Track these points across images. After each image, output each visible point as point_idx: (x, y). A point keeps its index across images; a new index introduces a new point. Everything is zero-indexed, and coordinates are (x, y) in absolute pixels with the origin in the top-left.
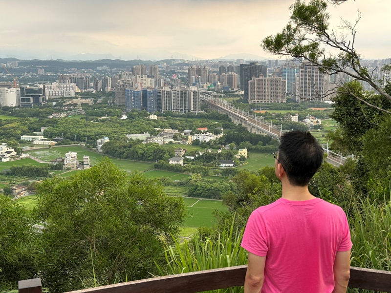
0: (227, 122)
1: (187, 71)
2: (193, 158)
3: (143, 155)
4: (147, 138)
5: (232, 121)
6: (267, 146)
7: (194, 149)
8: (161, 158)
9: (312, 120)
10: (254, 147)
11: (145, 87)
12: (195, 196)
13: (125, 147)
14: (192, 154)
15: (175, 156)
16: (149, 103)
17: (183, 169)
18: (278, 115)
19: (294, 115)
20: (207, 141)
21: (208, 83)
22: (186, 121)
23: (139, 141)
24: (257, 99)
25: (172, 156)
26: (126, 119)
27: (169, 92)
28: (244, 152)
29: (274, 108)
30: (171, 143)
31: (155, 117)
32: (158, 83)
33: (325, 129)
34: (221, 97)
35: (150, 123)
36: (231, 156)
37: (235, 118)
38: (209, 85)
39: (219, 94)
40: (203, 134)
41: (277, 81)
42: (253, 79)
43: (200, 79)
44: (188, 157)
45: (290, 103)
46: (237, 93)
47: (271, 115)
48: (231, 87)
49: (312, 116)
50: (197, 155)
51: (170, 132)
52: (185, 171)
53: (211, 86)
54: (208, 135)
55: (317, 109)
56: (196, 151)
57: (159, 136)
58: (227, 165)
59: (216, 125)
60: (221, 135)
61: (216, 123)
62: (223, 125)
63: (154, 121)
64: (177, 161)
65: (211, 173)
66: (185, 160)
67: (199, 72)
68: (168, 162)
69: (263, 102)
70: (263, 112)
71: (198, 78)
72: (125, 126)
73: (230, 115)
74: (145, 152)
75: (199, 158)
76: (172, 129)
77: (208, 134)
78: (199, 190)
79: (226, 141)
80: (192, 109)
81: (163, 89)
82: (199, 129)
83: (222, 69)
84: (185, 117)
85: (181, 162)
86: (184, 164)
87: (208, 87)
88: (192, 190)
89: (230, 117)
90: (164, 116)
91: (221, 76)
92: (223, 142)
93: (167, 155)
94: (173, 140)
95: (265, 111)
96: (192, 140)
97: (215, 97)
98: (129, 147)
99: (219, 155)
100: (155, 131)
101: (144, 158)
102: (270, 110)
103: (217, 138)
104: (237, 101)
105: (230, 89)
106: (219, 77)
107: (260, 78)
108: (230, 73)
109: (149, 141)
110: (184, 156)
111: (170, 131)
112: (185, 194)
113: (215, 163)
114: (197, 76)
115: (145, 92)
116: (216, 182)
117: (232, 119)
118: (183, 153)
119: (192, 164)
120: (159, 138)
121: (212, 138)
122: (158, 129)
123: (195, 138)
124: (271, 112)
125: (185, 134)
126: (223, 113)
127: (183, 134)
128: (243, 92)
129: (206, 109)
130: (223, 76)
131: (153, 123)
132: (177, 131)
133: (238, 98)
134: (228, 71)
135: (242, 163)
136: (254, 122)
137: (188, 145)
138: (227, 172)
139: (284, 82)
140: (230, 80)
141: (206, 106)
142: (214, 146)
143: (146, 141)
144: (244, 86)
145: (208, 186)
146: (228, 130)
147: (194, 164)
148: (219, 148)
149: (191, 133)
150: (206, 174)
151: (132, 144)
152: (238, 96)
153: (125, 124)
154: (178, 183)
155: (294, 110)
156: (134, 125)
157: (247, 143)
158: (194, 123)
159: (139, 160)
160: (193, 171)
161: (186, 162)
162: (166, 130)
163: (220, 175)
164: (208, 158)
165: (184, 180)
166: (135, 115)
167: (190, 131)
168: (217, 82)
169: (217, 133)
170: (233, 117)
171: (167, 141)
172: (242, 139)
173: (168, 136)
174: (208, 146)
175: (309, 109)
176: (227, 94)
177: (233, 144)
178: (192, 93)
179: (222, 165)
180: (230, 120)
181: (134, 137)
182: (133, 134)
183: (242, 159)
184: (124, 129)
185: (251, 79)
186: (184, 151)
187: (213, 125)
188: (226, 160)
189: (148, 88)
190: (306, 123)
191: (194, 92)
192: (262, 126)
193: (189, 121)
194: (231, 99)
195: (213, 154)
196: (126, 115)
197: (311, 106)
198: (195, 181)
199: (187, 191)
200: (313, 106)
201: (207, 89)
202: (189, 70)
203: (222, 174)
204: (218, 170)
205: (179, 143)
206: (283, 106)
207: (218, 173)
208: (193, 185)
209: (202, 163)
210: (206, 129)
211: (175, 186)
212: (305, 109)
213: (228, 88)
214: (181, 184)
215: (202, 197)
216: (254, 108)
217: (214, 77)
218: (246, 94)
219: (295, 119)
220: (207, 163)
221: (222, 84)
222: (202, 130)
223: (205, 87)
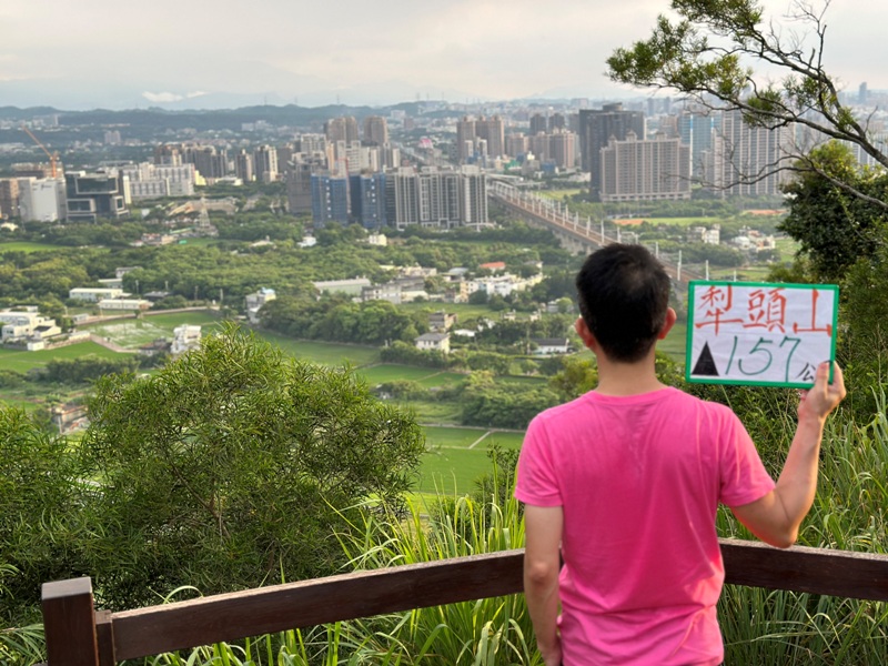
0: (550, 248)
1: (454, 130)
2: (471, 334)
3: (355, 329)
4: (365, 289)
5: (564, 246)
7: (474, 313)
8: (397, 335)
9: (753, 238)
11: (355, 169)
12: (478, 422)
13: (312, 311)
14: (468, 324)
15: (429, 331)
16: (365, 206)
17: (449, 359)
18: (673, 230)
19: (709, 228)
20: (504, 294)
21: (505, 156)
22: (455, 247)
23: (345, 298)
24: (621, 192)
25: (422, 330)
26: (314, 246)
27: (412, 179)
29: (662, 211)
30: (419, 300)
31: (382, 240)
32: (385, 158)
33: (784, 260)
34: (535, 188)
35: (370, 255)
36: (561, 328)
37: (570, 238)
38: (508, 161)
39: (531, 183)
40: (495, 276)
41: (667, 147)
42: (610, 143)
43: (485, 149)
44: (460, 332)
45: (701, 201)
46: (573, 179)
47: (655, 229)
48: (559, 165)
49: (753, 229)
50: (481, 328)
51: (418, 274)
52: (454, 364)
53: (512, 163)
54: (506, 281)
55: (765, 212)
56: (480, 318)
57: (391, 285)
58: (552, 349)
59: (524, 255)
60: (537, 279)
61: (526, 250)
62: (541, 255)
63: (380, 248)
64: (436, 343)
65: (515, 369)
66: (455, 339)
67: (485, 129)
68: (415, 343)
69: (637, 199)
70: (637, 222)
71: (481, 144)
72: (310, 262)
73: (558, 232)
74: (358, 324)
75: (486, 333)
76: (423, 266)
77: (507, 276)
78: (488, 409)
79: (549, 294)
80: (468, 218)
81: (400, 174)
82: (485, 266)
83: (537, 122)
84: (453, 239)
85: (445, 345)
86: (451, 348)
87: (506, 166)
88: (472, 408)
89: (558, 236)
90: (403, 236)
91: (535, 138)
92: (543, 294)
93: (412, 329)
94: (423, 294)
95: (642, 220)
96: (470, 292)
97: (523, 188)
98: (322, 312)
99: (534, 326)
100: (381, 273)
101: (357, 336)
102: (654, 216)
103: (527, 287)
104: (575, 197)
105: (557, 170)
106: (531, 141)
107: (629, 141)
108: (556, 131)
109: (369, 296)
110: (451, 329)
111: (418, 270)
112: (455, 419)
113: (525, 345)
114: (479, 140)
115: (355, 181)
116: (527, 389)
117: (563, 240)
118: (449, 322)
119: (471, 348)
120: (391, 288)
121: (515, 287)
122: (389, 268)
123: (474, 286)
124: (655, 222)
125: (453, 277)
126: (542, 228)
127: (448, 279)
128: (587, 177)
129: (500, 218)
130: (539, 139)
131: (378, 255)
132: (433, 272)
133: (577, 192)
134: (552, 127)
137: (461, 303)
138: (553, 366)
139: (685, 152)
140: (556, 147)
141: (500, 209)
142: (522, 306)
143: (362, 296)
144: (591, 161)
145: (509, 398)
146: (552, 268)
147: (475, 349)
148: (532, 310)
149: (467, 277)
150: (502, 372)
151: (329, 303)
152: (575, 185)
153: (311, 257)
154: (439, 393)
155: (710, 215)
156: (332, 258)
158: (473, 251)
159: (346, 341)
160: (475, 363)
161: (456, 344)
162: (408, 270)
163: (535, 374)
164: (507, 334)
165: (452, 386)
166: (334, 236)
167: (464, 270)
168: (527, 154)
169: (527, 274)
170: (564, 235)
171: (411, 295)
173: (412, 283)
174: (506, 304)
175: (745, 213)
176: (550, 183)
177: (567, 300)
178: (467, 181)
179: (540, 349)
180: (557, 244)
181: (333, 286)
182: (330, 279)
184: (309, 269)
185: (606, 144)
186: (451, 319)
187: (519, 255)
188: (551, 336)
189: (363, 172)
190: (738, 245)
191: (473, 179)
193: (462, 248)
194: (559, 194)
195: (518, 324)
196: (313, 235)
197: (751, 207)
198: (478, 389)
199: (460, 413)
200: (757, 206)
201: (502, 169)
202: (459, 126)
203: (540, 370)
204: (530, 362)
205: (439, 301)
206: (684, 207)
207: (531, 369)
208: (472, 398)
209: (494, 347)
210: (502, 266)
211: (430, 400)
212: (735, 212)
213: (552, 168)
214: (444, 397)
215: (495, 425)
216: (613, 212)
217: (520, 141)
218: (596, 180)
219: (712, 238)
220: (505, 344)
221: (537, 158)
222: (493, 268)
223: (499, 167)
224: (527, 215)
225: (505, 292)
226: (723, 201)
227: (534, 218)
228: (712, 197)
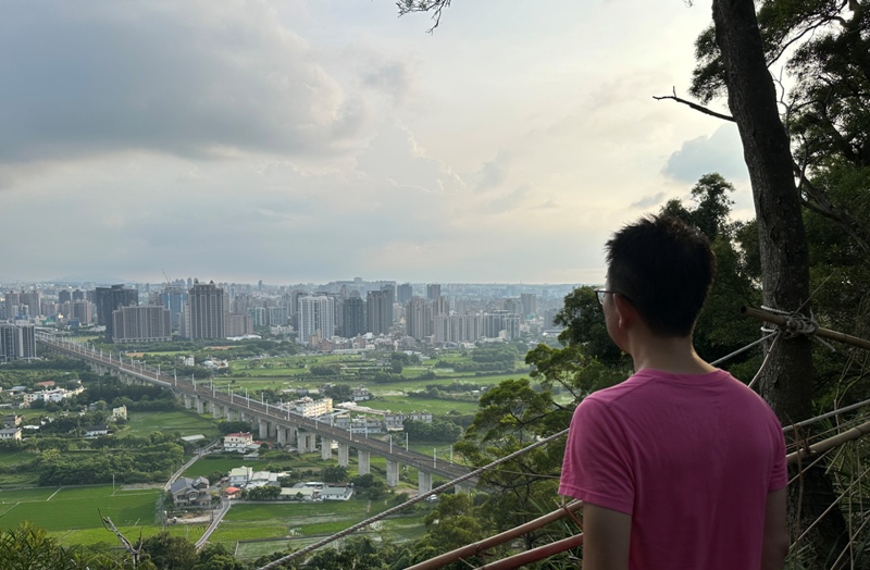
0: (85, 372)
2: (37, 427)
5: (93, 370)
6: (156, 401)
7: (37, 414)
9: (215, 362)
10: (136, 403)
12: (51, 483)
14: (34, 421)
15: (4, 428)
17: (22, 445)
18: (164, 358)
19: (187, 357)
21: (42, 316)
22: (14, 373)
24: (127, 337)
28: (122, 411)
29: (155, 348)
33: (234, 373)
34: (66, 335)
36: (101, 419)
37: (98, 365)
38: (44, 319)
39: (63, 332)
40: (48, 390)
41: (156, 311)
42: (119, 308)
43: (27, 311)
44: (28, 427)
45: (179, 342)
46: (93, 329)
47: (153, 358)
48: (82, 321)
49: (214, 356)
50: (43, 423)
52: (25, 448)
53: (48, 320)
54: (58, 392)
55: (219, 348)
56: (41, 416)
58: (97, 433)
59: (67, 376)
60: (81, 390)
61: (68, 373)
62: (79, 376)
64: (11, 435)
65: (73, 447)
66: (25, 432)
67: (25, 298)
69: (138, 341)
70: (141, 355)
71: (24, 308)
73: (88, 362)
75: (48, 425)
77: (58, 389)
78: (59, 474)
79: (89, 399)
82: (40, 384)
83: (64, 295)
84: (11, 368)
85: (18, 436)
86: (23, 437)
87: (43, 322)
88: (47, 475)
89: (89, 364)
91: (63, 305)
92: (85, 399)
95: (143, 354)
96: (31, 401)
97: (58, 336)
99: (83, 419)
102: (150, 351)
103: (73, 395)
104: (96, 340)
105: (80, 325)
106: (60, 307)
107: (131, 306)
108: (78, 301)
110: (21, 425)
112: (33, 483)
113: (78, 431)
114: (23, 305)
116: (85, 458)
117: (93, 366)
118: (18, 421)
119: (37, 437)
121: (65, 396)
123: (35, 397)
124: (153, 354)
125: (15, 393)
126: (77, 359)
127: (12, 394)
128: (103, 328)
129: (45, 354)
130: (66, 306)
133: (97, 337)
134: (75, 298)
135: (120, 428)
136: (131, 369)
137: (24, 408)
138: (100, 443)
140: (79, 310)
141: (44, 349)
142: (72, 408)
144: (105, 317)
145: (74, 465)
146: (88, 384)
147: (41, 437)
148: (80, 410)
149: (26, 391)
150: (63, 449)
152: (94, 334)
154: (18, 468)
155: (186, 350)
157: (124, 398)
158: (28, 375)
160: (43, 446)
161: (26, 435)
163: (88, 449)
164: (63, 426)
165: (28, 462)
167: (23, 388)
168: (57, 315)
169: (71, 387)
170: (93, 364)
172: (116, 394)
174: (59, 407)
175: (206, 348)
176: (77, 333)
177: (103, 402)
178: (21, 330)
179: (88, 433)
180: (89, 369)
183: (120, 421)
185: (116, 308)
186: (20, 419)
187: (63, 377)
188: (95, 425)
190: (207, 366)
191: (25, 329)
192: (144, 373)
193: (20, 374)
194: (85, 339)
195: (71, 419)
197: (209, 345)
198: (50, 461)
199: (37, 478)
200: (213, 345)
201: (41, 324)
202: (7, 297)
203: (91, 446)
204: (84, 442)
205: (7, 408)
206: (169, 345)
207: (85, 446)
208: (46, 468)
209: (54, 435)
210: (53, 383)
211: (12, 472)
212: (201, 348)
213: (77, 324)
214: (22, 469)
215: (64, 484)
216: (124, 349)
217: (52, 306)
218: (109, 331)
219: (190, 362)
220: (63, 432)
221: (65, 317)
222: (46, 384)
223: (37, 322)
224: (65, 352)
225: (57, 400)
226: (192, 341)
227: (70, 353)
228: (185, 339)
